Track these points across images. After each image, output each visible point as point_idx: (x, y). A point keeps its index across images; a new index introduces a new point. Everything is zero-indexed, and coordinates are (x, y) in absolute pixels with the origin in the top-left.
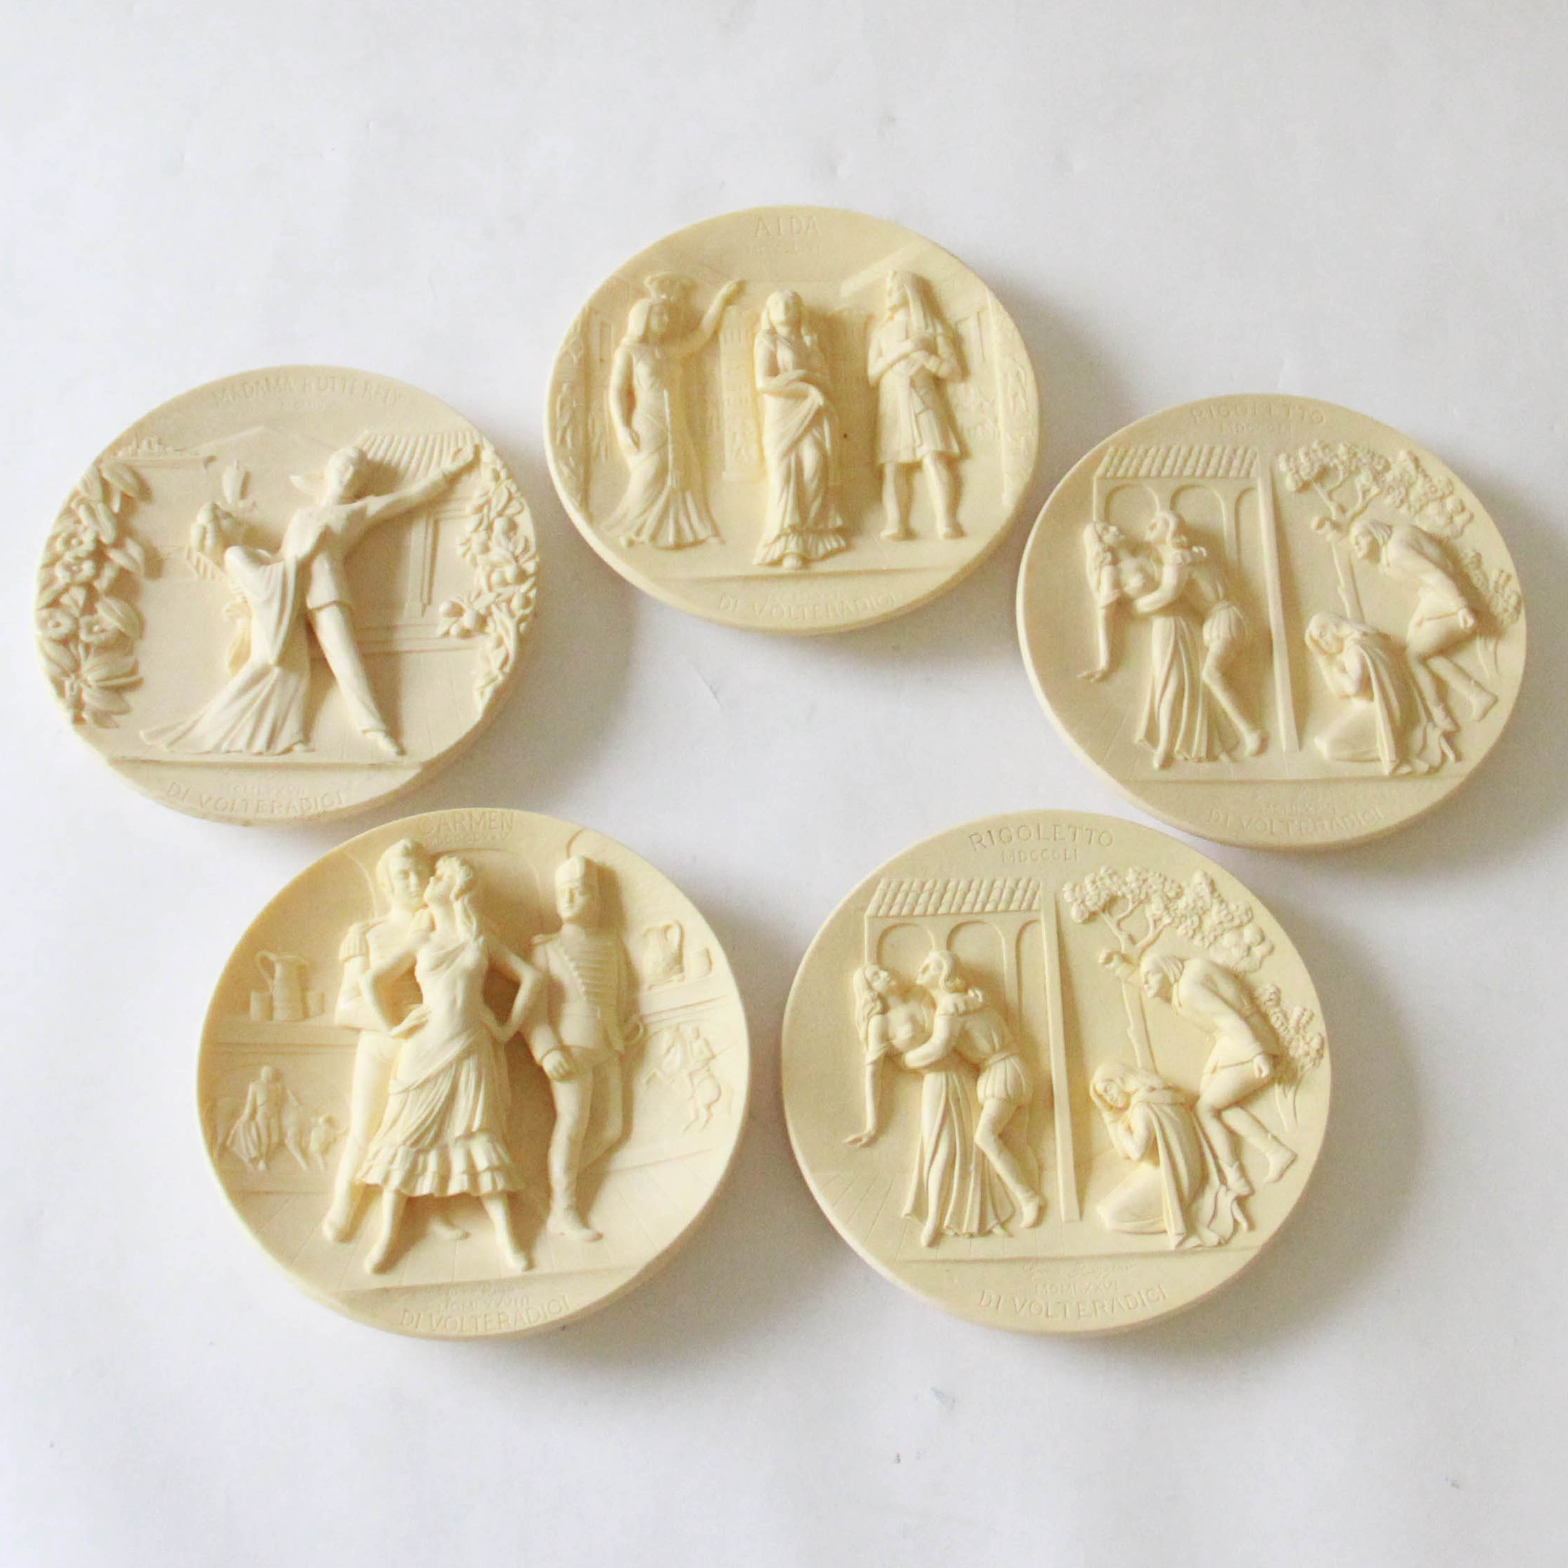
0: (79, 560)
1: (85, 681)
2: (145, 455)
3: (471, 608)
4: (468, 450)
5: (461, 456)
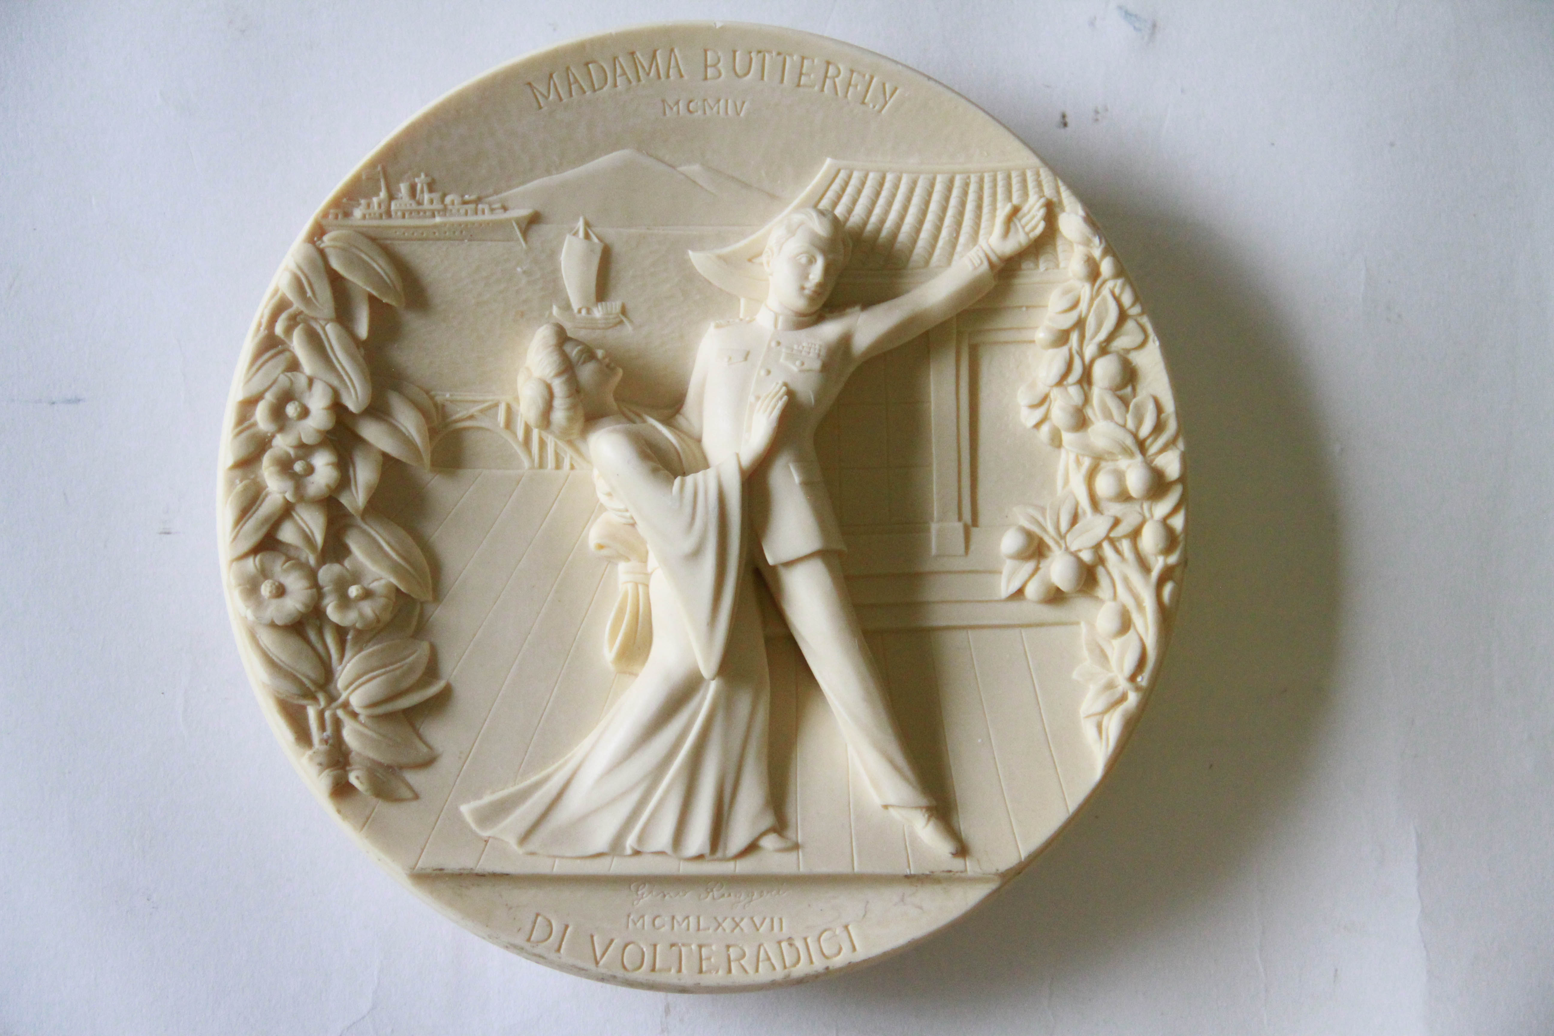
0: (305, 450)
1: (346, 705)
2: (407, 215)
3: (1063, 546)
4: (1033, 212)
5: (1020, 220)
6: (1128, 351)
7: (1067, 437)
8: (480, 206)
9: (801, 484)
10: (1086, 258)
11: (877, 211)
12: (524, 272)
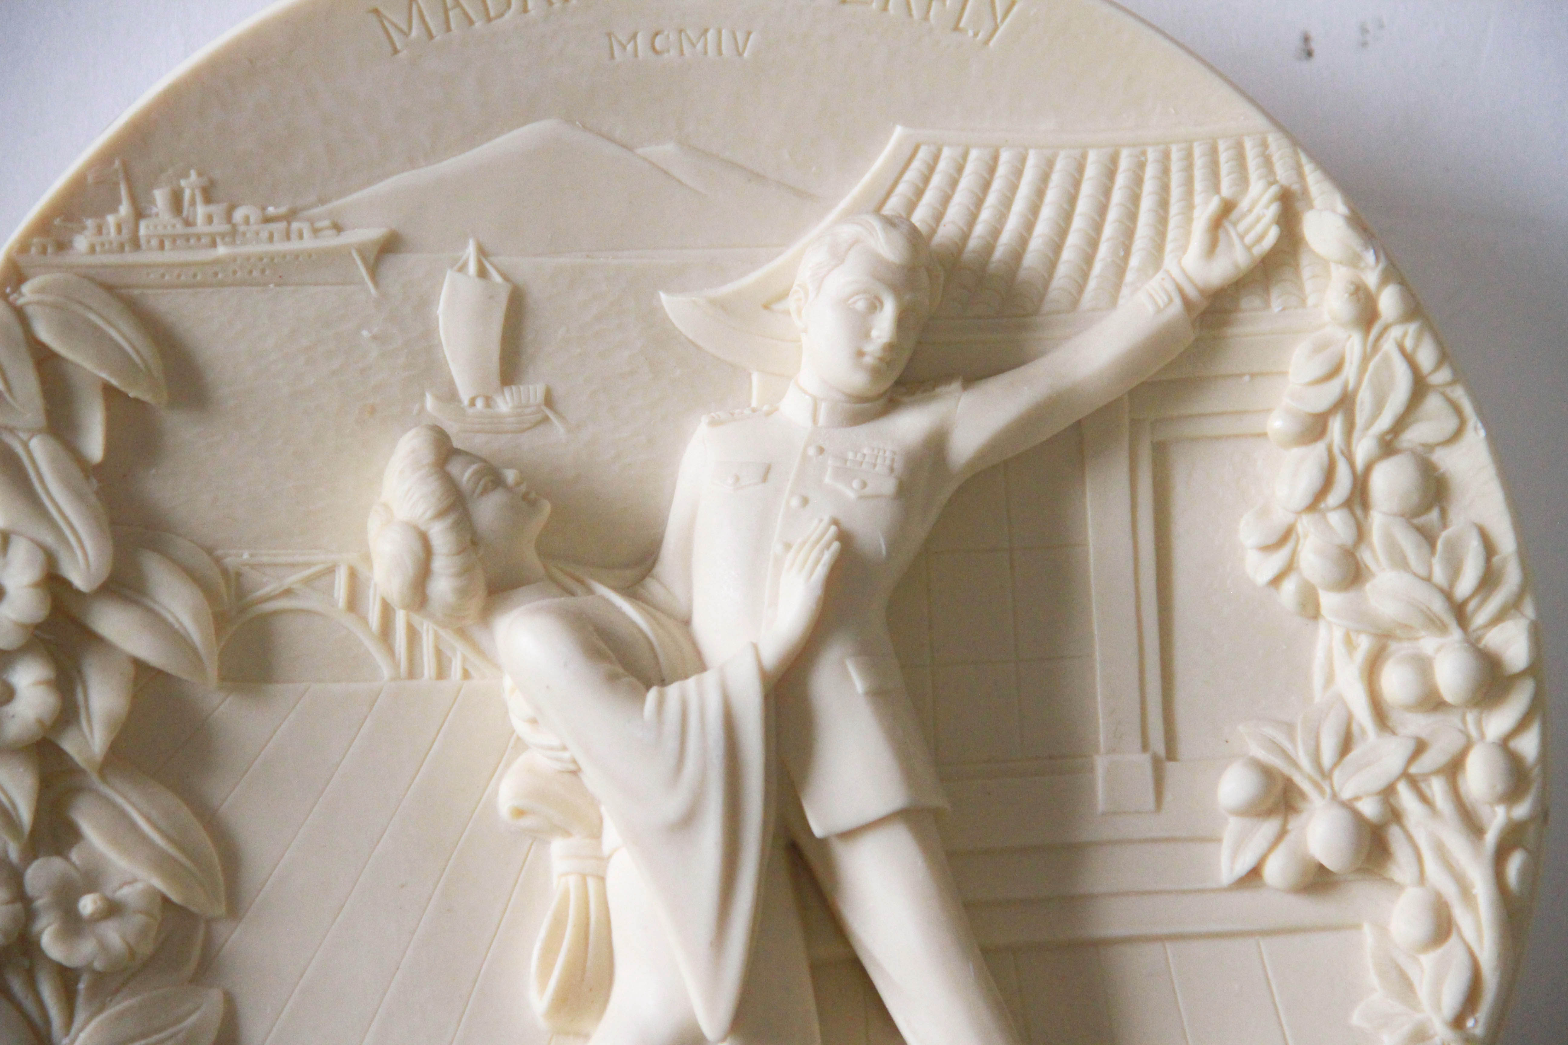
2: (167, 244)
3: (1328, 790)
4: (1257, 210)
5: (1235, 224)
6: (1430, 448)
7: (1329, 600)
8: (295, 225)
9: (867, 694)
10: (1352, 288)
11: (986, 215)
12: (375, 338)
